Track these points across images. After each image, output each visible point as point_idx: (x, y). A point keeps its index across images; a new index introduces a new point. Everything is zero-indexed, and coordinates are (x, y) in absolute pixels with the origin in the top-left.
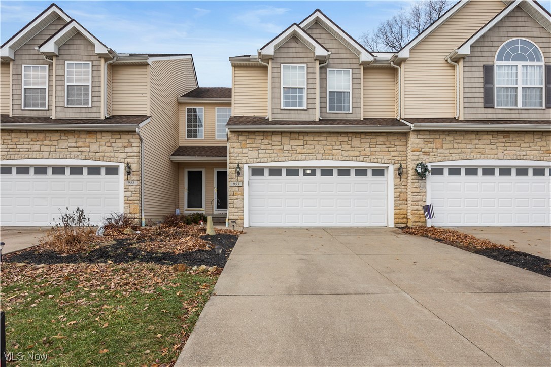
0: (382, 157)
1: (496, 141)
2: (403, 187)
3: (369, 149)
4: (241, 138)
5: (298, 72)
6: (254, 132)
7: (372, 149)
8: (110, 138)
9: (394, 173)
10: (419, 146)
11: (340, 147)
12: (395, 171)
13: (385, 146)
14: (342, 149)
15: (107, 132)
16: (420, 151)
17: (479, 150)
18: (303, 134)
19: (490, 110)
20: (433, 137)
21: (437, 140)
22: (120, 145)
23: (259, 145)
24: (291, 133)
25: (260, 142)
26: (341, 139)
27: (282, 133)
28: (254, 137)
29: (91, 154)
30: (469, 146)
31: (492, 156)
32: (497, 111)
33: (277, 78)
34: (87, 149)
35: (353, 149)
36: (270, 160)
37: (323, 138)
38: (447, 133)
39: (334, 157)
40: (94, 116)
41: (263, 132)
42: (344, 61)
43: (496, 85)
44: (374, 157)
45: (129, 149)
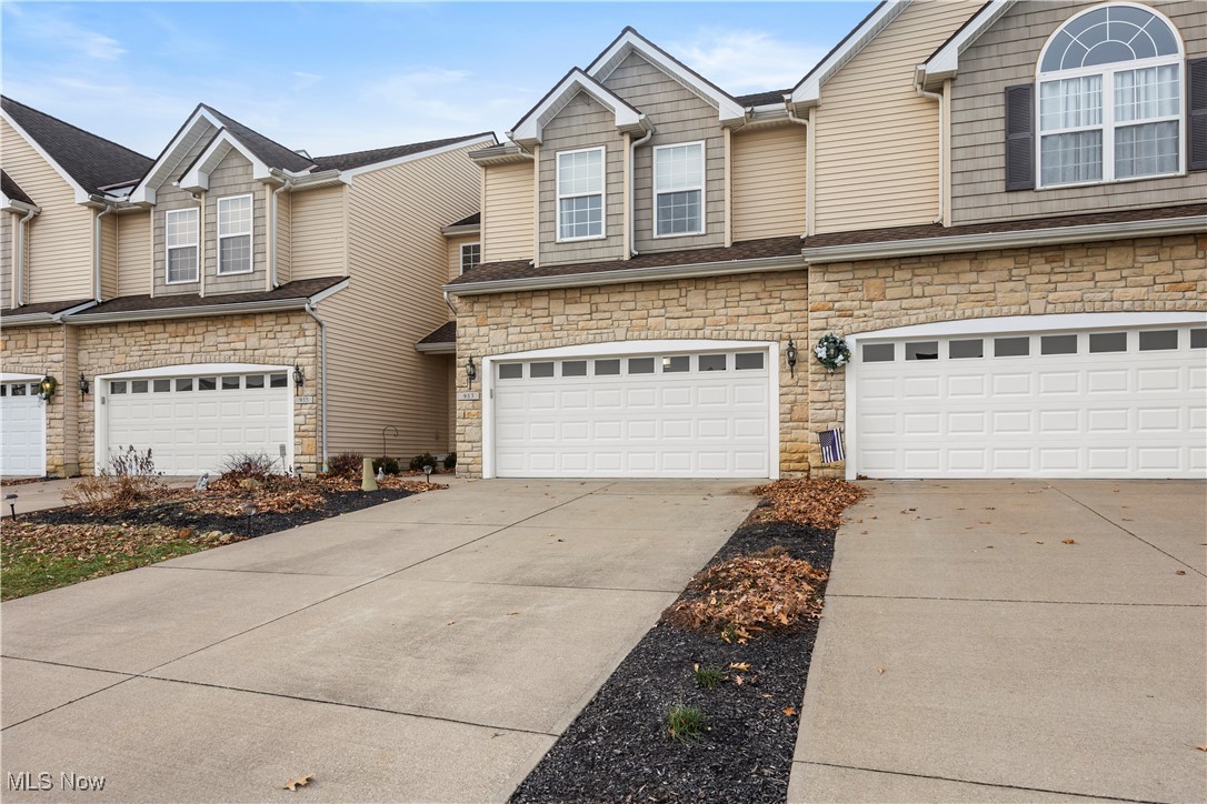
0: (752, 327)
1: (1025, 271)
2: (800, 390)
3: (723, 311)
4: (477, 307)
5: (587, 164)
6: (499, 295)
7: (731, 312)
8: (274, 323)
9: (780, 360)
10: (828, 298)
11: (663, 310)
12: (781, 355)
13: (759, 302)
14: (667, 315)
15: (270, 313)
16: (830, 309)
17: (979, 297)
18: (590, 291)
19: (1023, 197)
20: (860, 274)
21: (873, 281)
22: (288, 335)
23: (507, 319)
24: (565, 289)
25: (509, 312)
26: (664, 294)
27: (549, 292)
28: (499, 304)
29: (249, 353)
30: (951, 289)
31: (1014, 309)
32: (1043, 196)
33: (548, 182)
34: (241, 345)
35: (689, 314)
36: (527, 346)
37: (627, 296)
38: (895, 263)
39: (650, 333)
40: (256, 287)
41: (517, 292)
42: (689, 125)
43: (1039, 134)
44: (734, 327)
45: (300, 341)
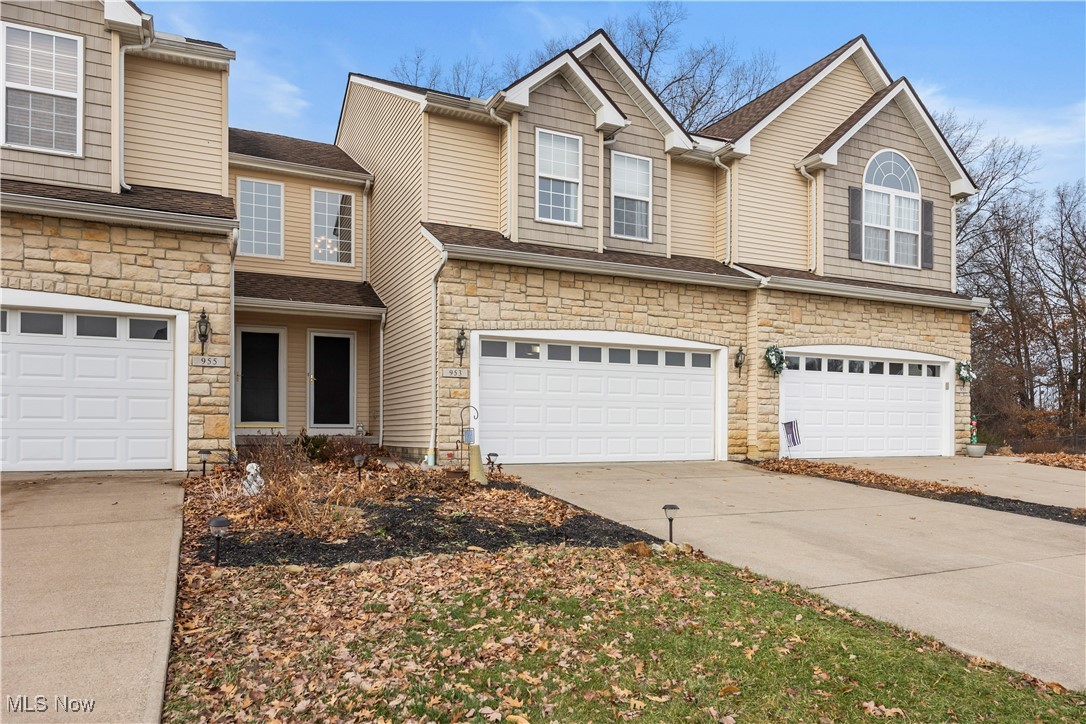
0: (710, 332)
1: (868, 316)
2: (741, 388)
3: (691, 316)
4: (465, 274)
5: (566, 150)
6: (492, 265)
7: (697, 317)
8: (151, 244)
9: (729, 362)
10: (770, 316)
11: (646, 307)
12: (730, 358)
13: (715, 312)
14: (649, 312)
15: (141, 228)
16: (771, 326)
17: (848, 330)
18: (583, 278)
19: (856, 264)
20: (789, 301)
21: (795, 308)
22: (178, 265)
23: (500, 293)
24: (561, 272)
25: (502, 285)
26: (648, 292)
27: (544, 271)
28: (491, 274)
30: (836, 322)
31: (865, 341)
32: (866, 266)
33: (526, 155)
34: (85, 268)
35: (665, 313)
36: (521, 325)
37: (617, 289)
38: (807, 297)
39: (636, 327)
40: (90, 181)
41: (510, 266)
42: (640, 141)
43: (864, 224)
44: (698, 330)
45: (203, 278)
